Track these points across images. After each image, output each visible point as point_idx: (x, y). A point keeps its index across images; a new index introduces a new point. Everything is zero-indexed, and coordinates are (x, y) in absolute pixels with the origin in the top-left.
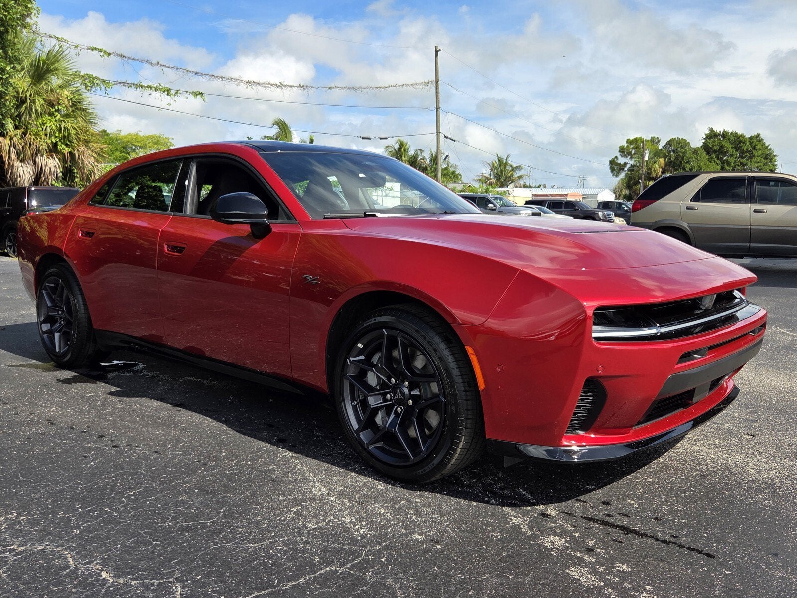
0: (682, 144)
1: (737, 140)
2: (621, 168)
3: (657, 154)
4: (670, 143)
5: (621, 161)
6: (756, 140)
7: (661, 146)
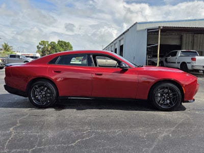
0: (54, 43)
1: (65, 43)
2: (40, 48)
3: (49, 45)
4: (51, 43)
5: (40, 46)
6: (68, 43)
7: (49, 43)
